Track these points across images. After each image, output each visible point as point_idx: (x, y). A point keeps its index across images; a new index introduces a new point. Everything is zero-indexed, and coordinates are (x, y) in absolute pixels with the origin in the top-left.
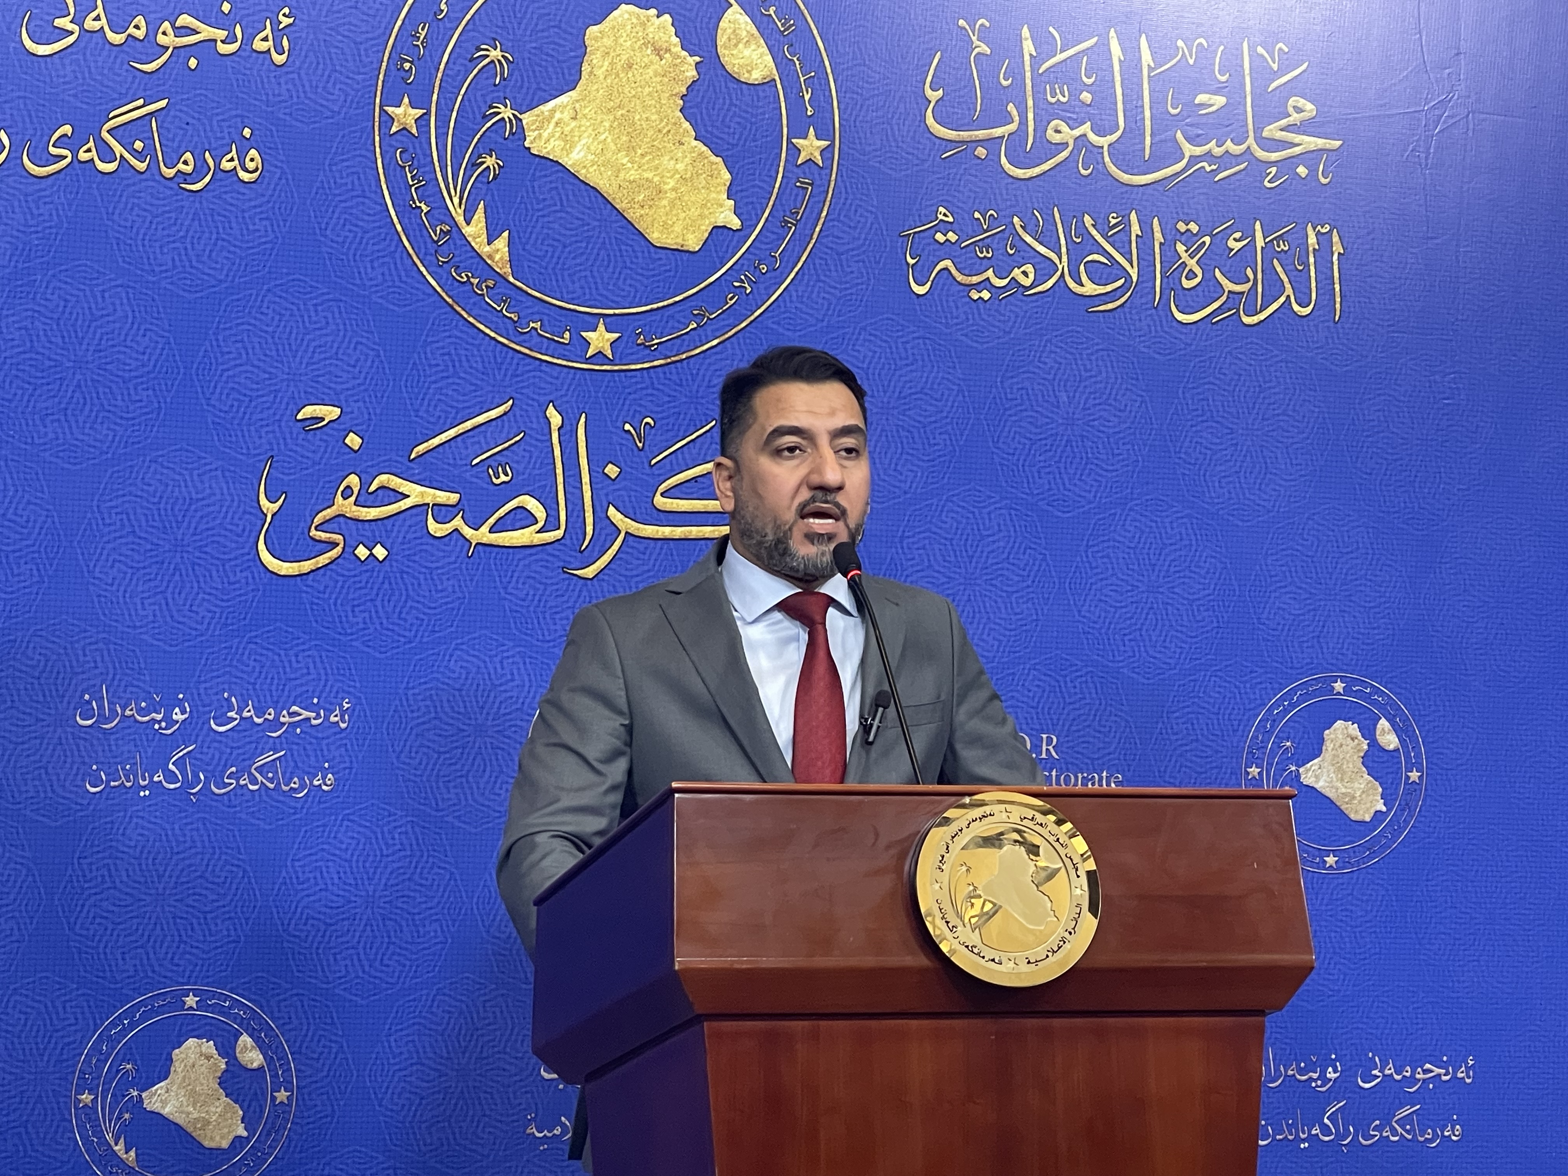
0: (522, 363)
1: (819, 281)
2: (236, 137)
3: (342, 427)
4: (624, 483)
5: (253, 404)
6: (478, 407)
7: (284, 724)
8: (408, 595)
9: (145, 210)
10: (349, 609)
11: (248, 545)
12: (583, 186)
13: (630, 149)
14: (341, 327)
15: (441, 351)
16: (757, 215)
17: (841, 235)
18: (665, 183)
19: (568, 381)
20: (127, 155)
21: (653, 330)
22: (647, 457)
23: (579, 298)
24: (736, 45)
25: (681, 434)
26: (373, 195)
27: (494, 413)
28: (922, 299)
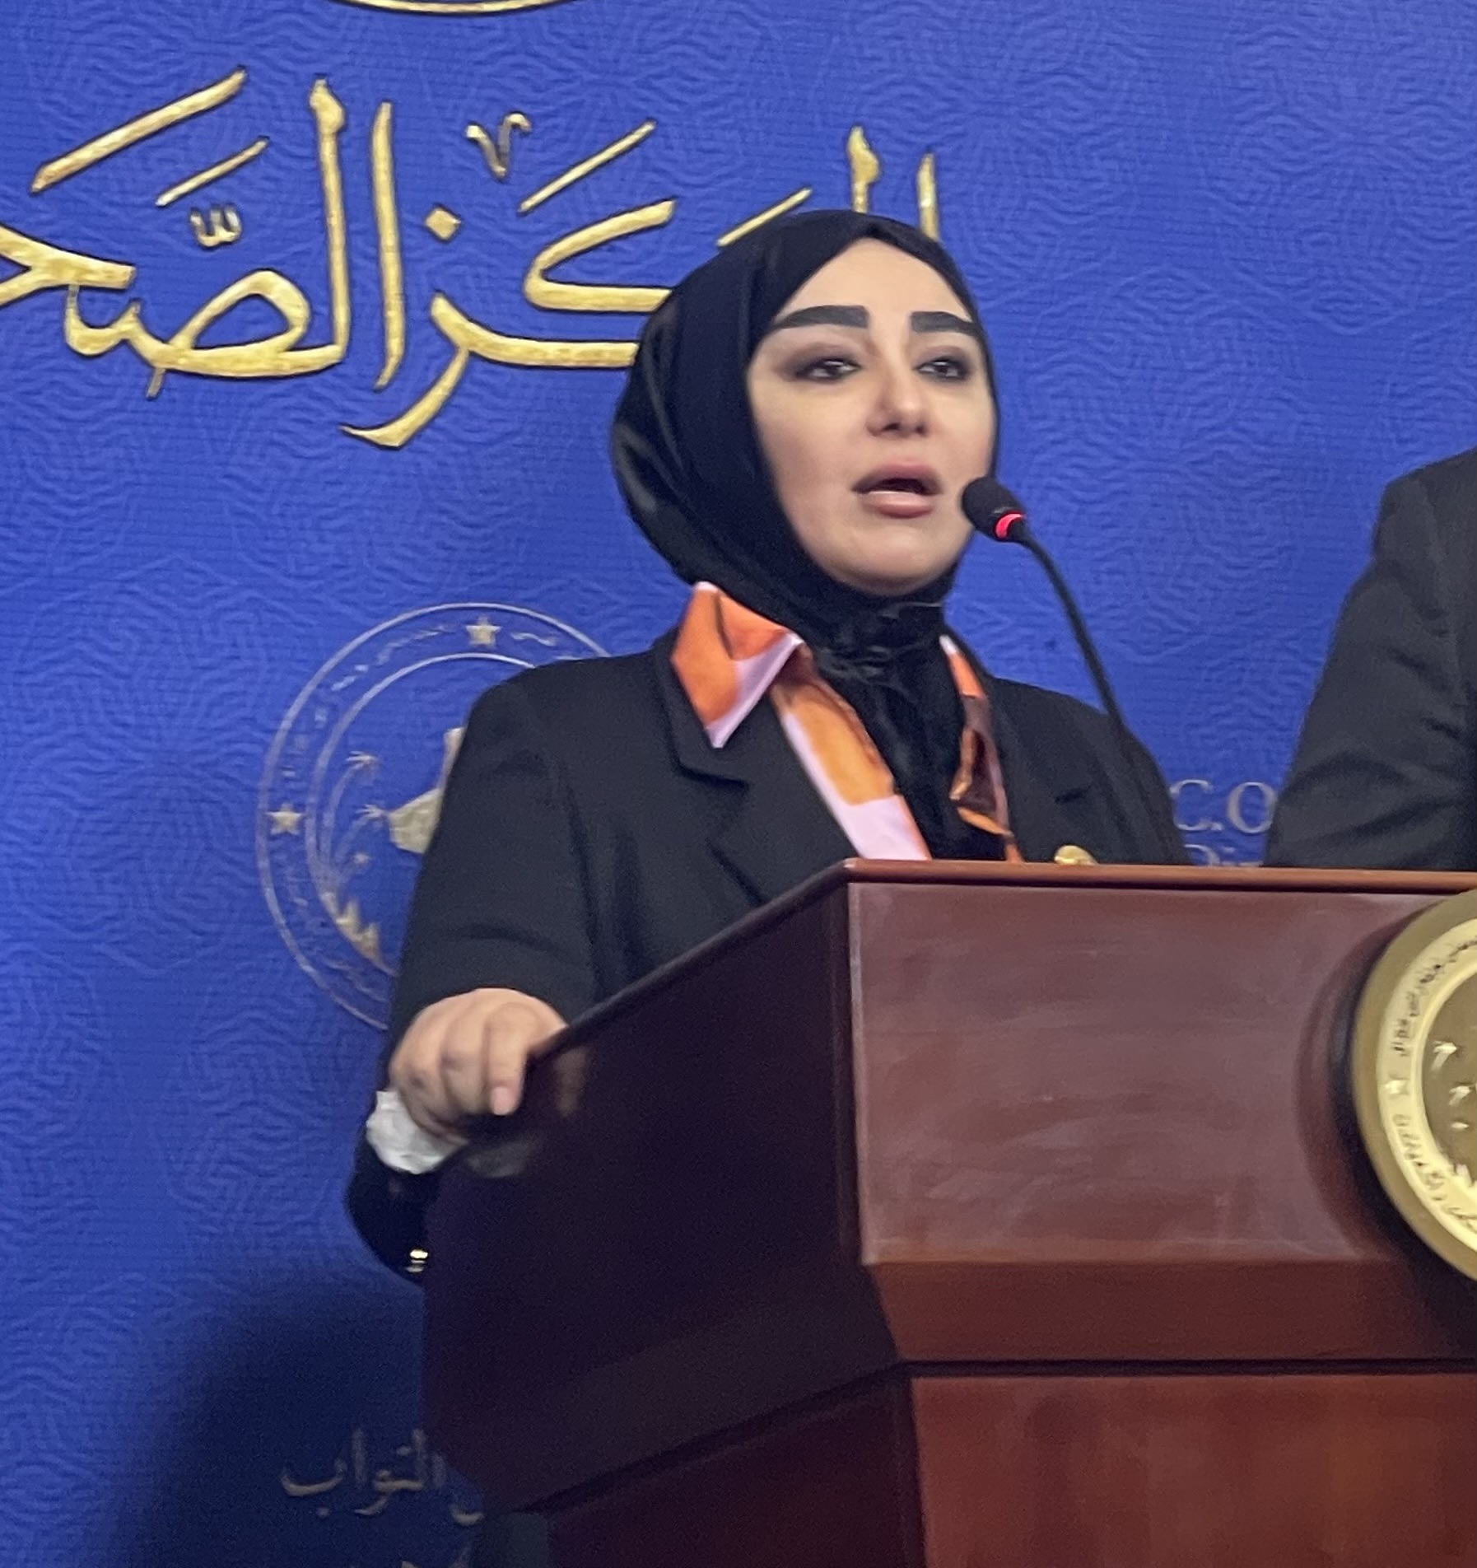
4: (470, 249)
6: (173, 85)
19: (356, 35)
22: (514, 196)
25: (582, 146)
27: (203, 99)
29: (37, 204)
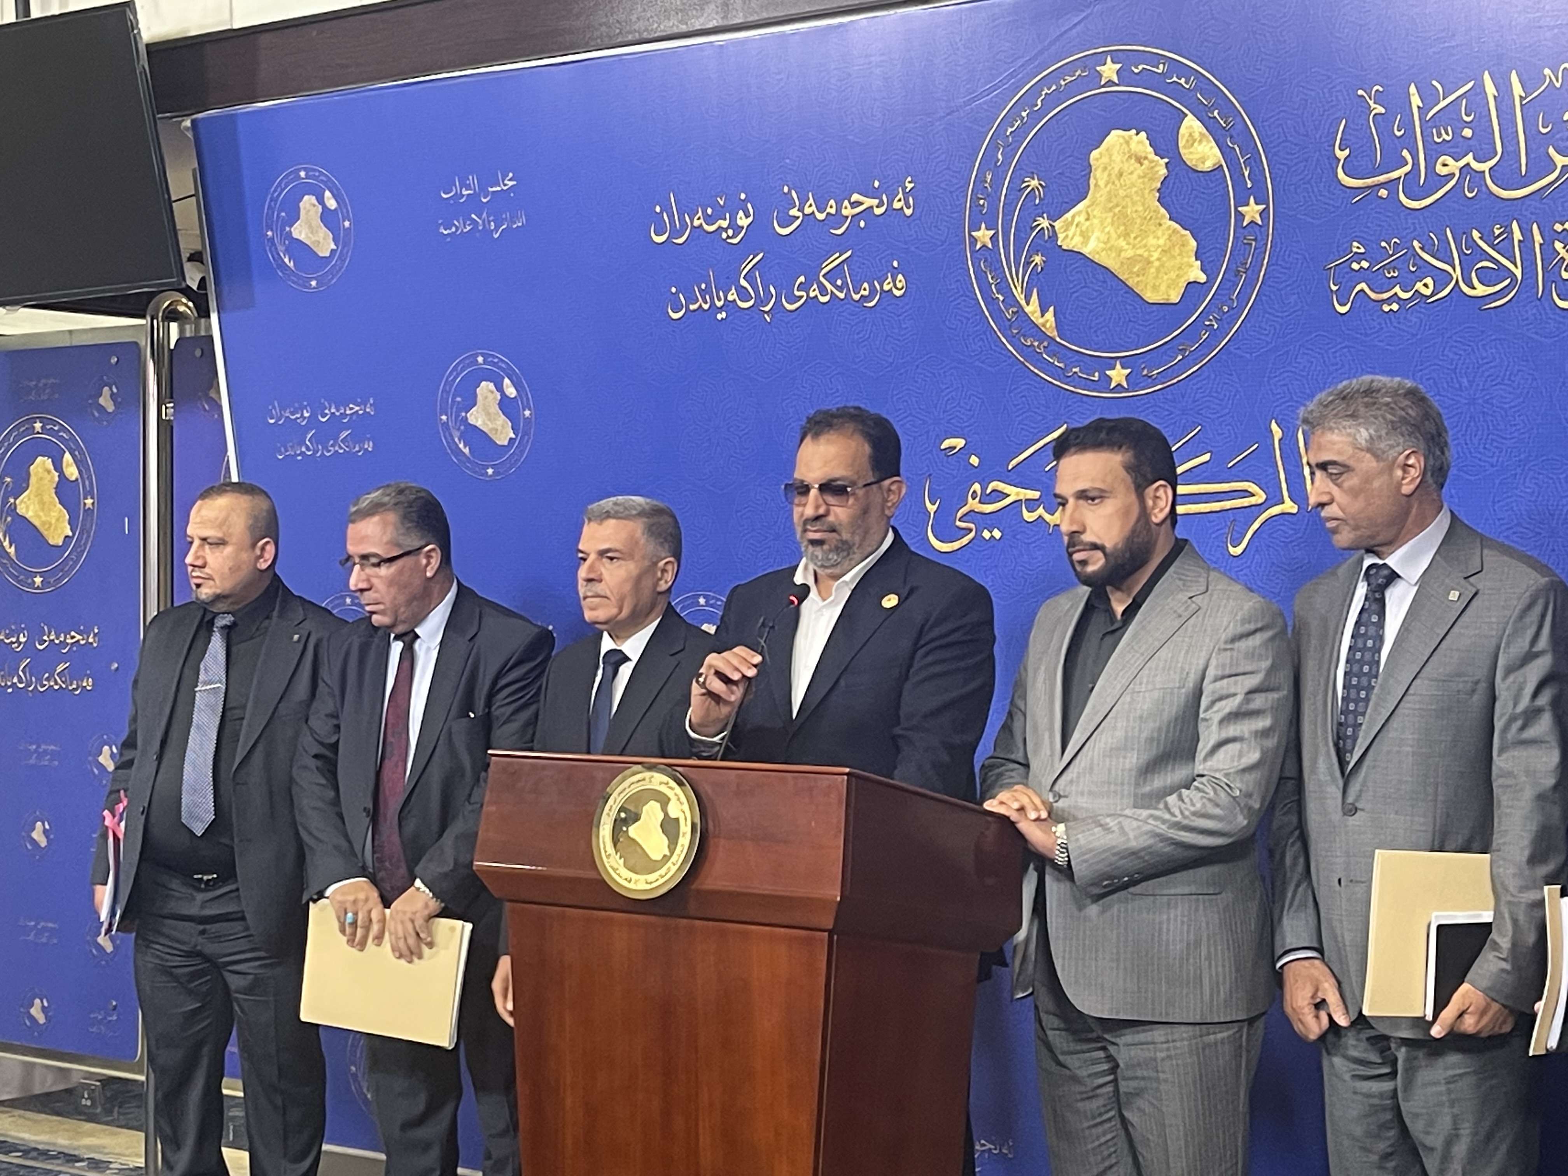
0: (1071, 397)
1: (1267, 313)
2: (890, 268)
3: (967, 452)
6: (1045, 431)
8: (1016, 562)
9: (847, 323)
11: (922, 534)
12: (1097, 267)
13: (1126, 235)
14: (960, 385)
15: (1020, 395)
16: (1217, 269)
17: (1279, 276)
18: (1152, 256)
20: (834, 290)
21: (1153, 364)
23: (1102, 347)
24: (1192, 145)
25: (1178, 437)
26: (970, 295)
28: (1345, 317)
29: (1010, 474)
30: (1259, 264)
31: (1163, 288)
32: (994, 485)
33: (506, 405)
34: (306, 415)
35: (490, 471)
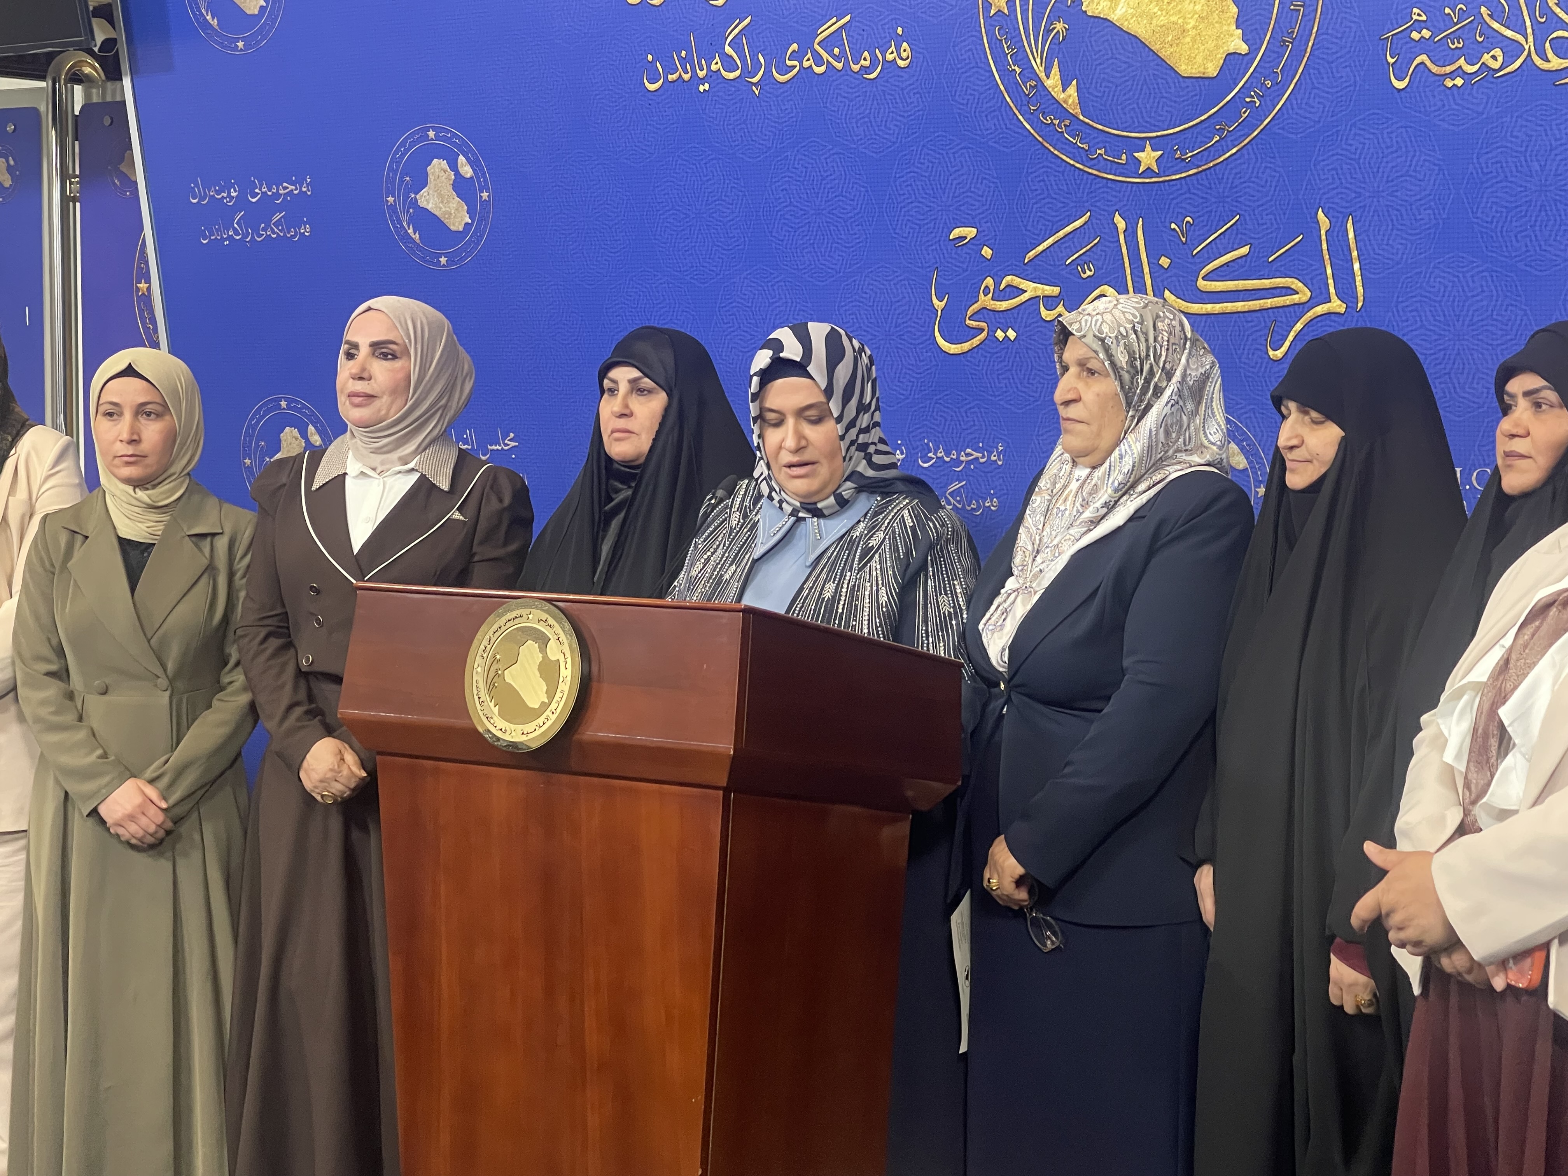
0: (1095, 181)
1: (1315, 88)
2: (893, 36)
3: (978, 242)
4: (1174, 271)
5: (922, 230)
6: (1067, 220)
7: (963, 462)
8: (1032, 366)
9: (845, 97)
10: (995, 376)
11: (929, 334)
12: (1126, 36)
14: (971, 168)
15: (1038, 179)
16: (1260, 39)
17: (1330, 46)
18: (1188, 24)
19: (1127, 194)
20: (830, 59)
21: (1186, 146)
22: (1190, 249)
23: (1130, 126)
25: (1214, 227)
26: (983, 65)
27: (1078, 223)
28: (1402, 93)
29: (1026, 267)
30: (1307, 32)
31: (1199, 59)
32: (1009, 279)
33: (461, 187)
34: (234, 194)
35: (443, 260)
